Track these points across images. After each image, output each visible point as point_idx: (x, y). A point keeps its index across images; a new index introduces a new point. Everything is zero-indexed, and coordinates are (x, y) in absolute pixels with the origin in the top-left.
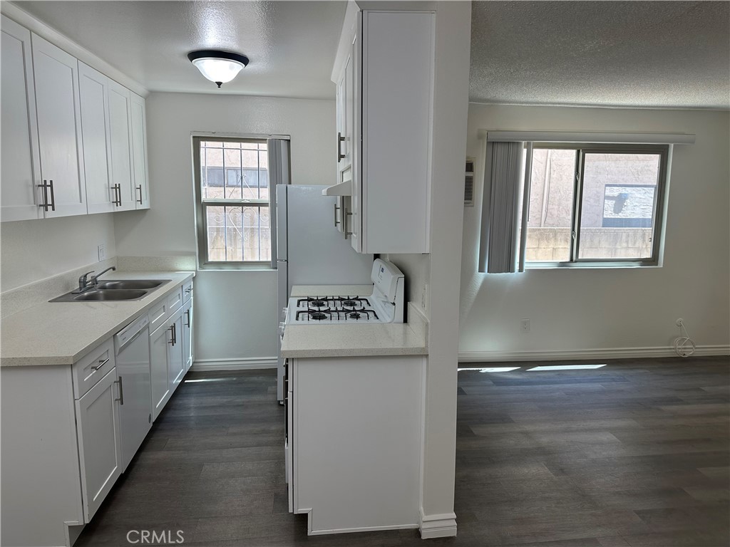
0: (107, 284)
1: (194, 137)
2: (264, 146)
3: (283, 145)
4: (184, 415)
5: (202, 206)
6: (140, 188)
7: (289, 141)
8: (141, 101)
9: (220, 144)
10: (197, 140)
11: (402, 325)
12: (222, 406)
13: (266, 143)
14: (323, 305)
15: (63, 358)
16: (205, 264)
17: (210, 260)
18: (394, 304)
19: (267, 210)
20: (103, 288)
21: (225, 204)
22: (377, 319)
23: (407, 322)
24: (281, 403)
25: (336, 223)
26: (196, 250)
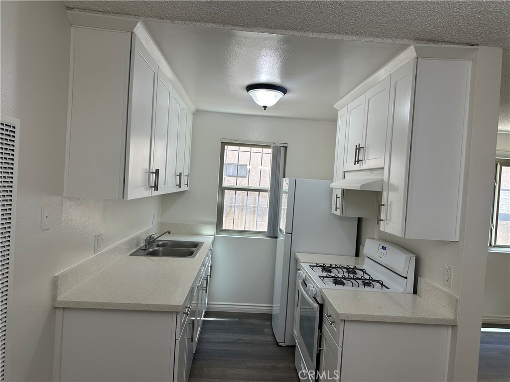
0: (160, 243)
1: (221, 142)
2: (270, 151)
3: (283, 150)
4: (209, 348)
5: (222, 189)
6: (188, 176)
7: (286, 148)
8: (190, 117)
9: (236, 148)
10: (224, 144)
11: (412, 296)
12: (235, 342)
13: (270, 148)
14: (330, 272)
15: (175, 306)
16: (220, 231)
17: (224, 228)
18: (406, 278)
19: (267, 194)
20: (158, 246)
21: (236, 189)
22: (388, 288)
23: (416, 293)
24: (280, 344)
25: (336, 208)
26: (216, 221)
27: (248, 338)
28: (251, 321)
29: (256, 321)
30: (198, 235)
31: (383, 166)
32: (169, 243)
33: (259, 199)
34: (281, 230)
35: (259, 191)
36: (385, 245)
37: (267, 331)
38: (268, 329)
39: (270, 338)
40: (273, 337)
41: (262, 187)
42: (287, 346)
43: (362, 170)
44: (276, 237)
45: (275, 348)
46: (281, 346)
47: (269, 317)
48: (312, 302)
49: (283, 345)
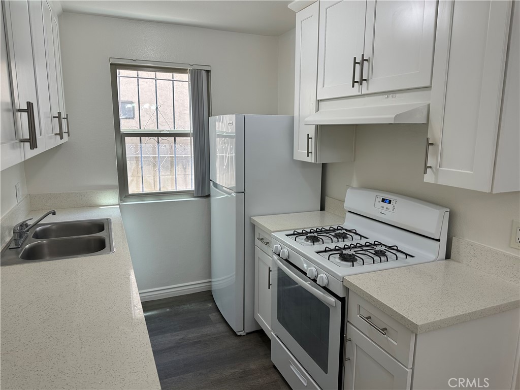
0: (38, 229)
1: (111, 64)
2: (186, 77)
3: (204, 74)
5: (121, 137)
6: (67, 118)
7: (208, 72)
13: (187, 73)
16: (126, 197)
17: (130, 192)
18: (438, 240)
19: (189, 141)
20: (37, 236)
21: (140, 135)
22: (413, 257)
23: (450, 258)
24: (239, 334)
25: (308, 153)
26: (117, 183)
27: (193, 334)
28: (187, 307)
29: (193, 306)
30: (95, 206)
31: (428, 84)
32: (54, 227)
33: (175, 147)
34: (216, 185)
35: (175, 135)
36: (387, 196)
37: (213, 316)
38: (214, 314)
39: (221, 328)
40: (224, 325)
41: (179, 129)
42: (247, 334)
43: (364, 95)
44: (209, 196)
45: (234, 341)
46: (241, 335)
47: (207, 296)
48: (322, 293)
49: (243, 333)
